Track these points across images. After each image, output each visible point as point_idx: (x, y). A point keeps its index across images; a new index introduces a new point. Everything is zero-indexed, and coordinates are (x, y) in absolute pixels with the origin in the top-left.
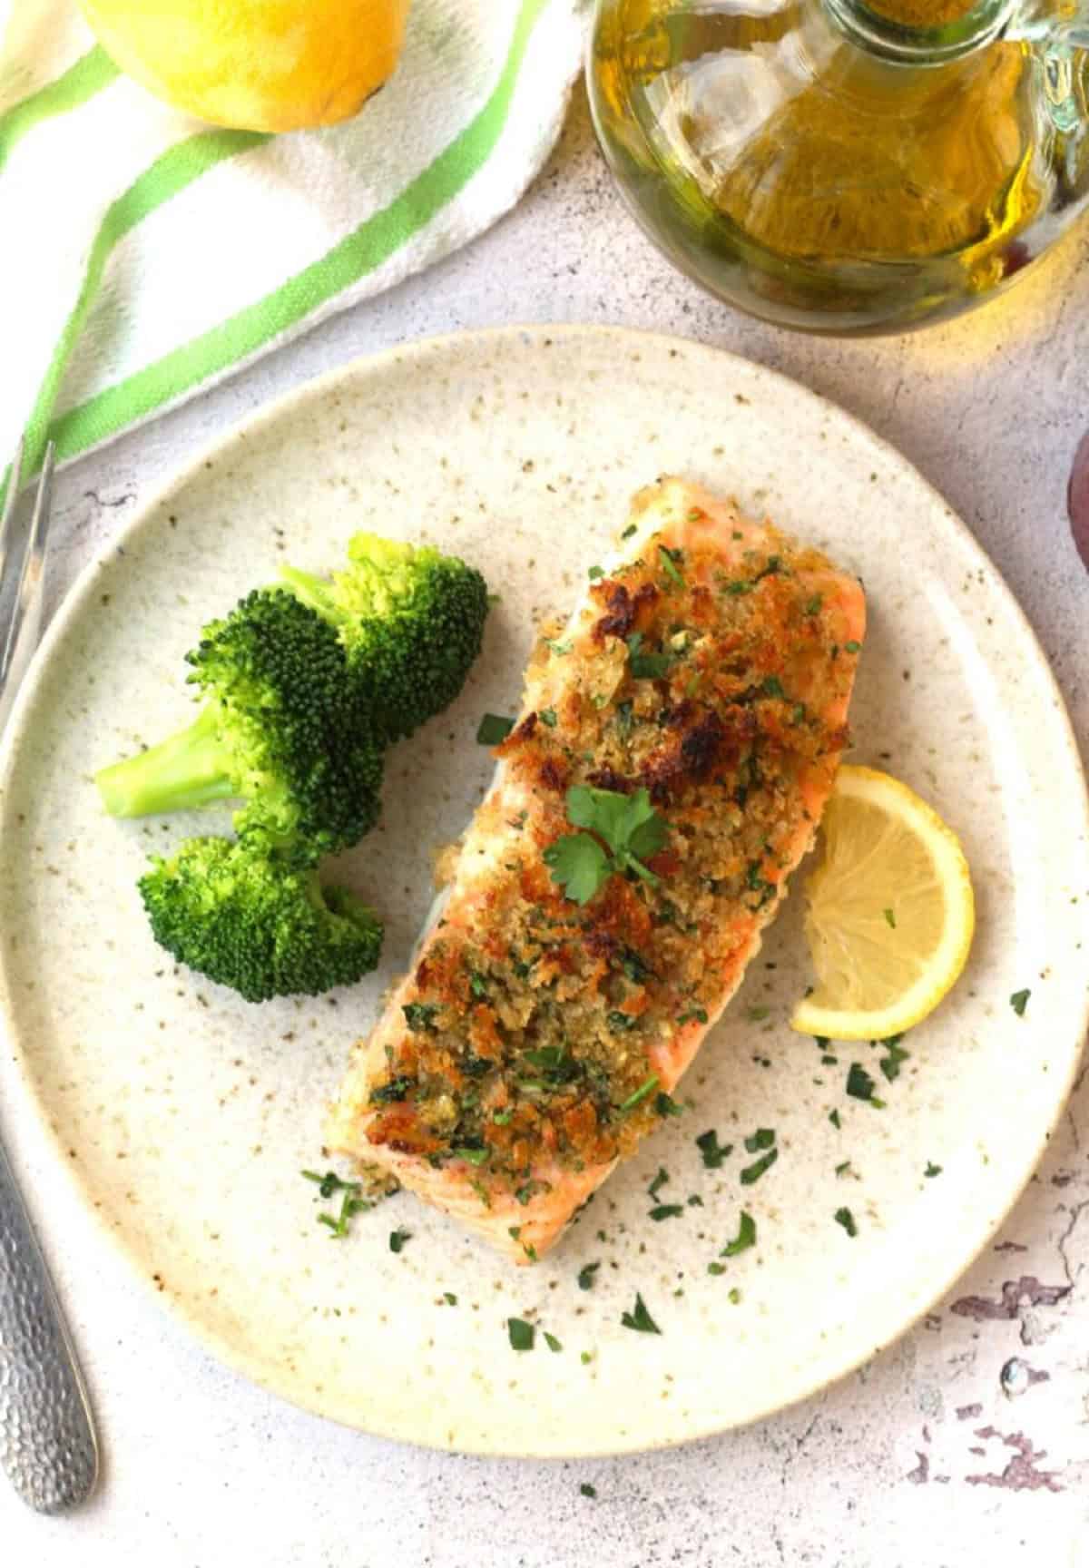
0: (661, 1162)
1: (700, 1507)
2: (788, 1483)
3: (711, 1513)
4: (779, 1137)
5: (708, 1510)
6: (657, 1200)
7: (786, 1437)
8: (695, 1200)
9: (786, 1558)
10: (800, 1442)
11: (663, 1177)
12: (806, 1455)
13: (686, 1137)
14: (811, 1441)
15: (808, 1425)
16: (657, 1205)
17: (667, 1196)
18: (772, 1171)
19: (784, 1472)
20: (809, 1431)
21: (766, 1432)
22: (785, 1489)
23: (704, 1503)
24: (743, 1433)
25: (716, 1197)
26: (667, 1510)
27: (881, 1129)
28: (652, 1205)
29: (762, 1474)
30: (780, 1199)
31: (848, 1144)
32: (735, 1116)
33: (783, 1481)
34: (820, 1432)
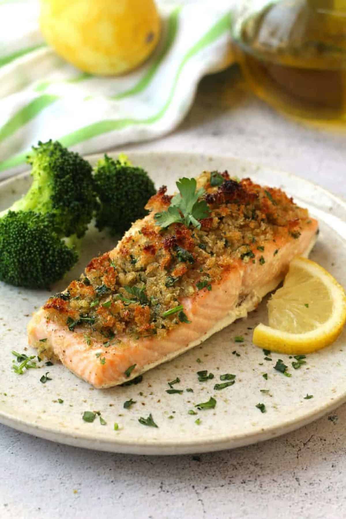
0: (178, 376)
1: (255, 466)
2: (299, 458)
3: (261, 468)
4: (237, 378)
5: (260, 466)
6: (172, 387)
7: (298, 442)
8: (190, 390)
9: (301, 484)
10: (304, 444)
11: (178, 381)
12: (308, 448)
13: (193, 371)
14: (310, 445)
15: (309, 439)
16: (171, 389)
17: (176, 387)
18: (230, 388)
19: (298, 454)
20: (309, 441)
21: (287, 440)
22: (298, 460)
23: (257, 464)
24: (276, 441)
25: (201, 391)
26: (238, 466)
27: (287, 383)
28: (169, 388)
29: (286, 455)
30: (231, 397)
31: (268, 385)
32: (218, 368)
33: (298, 457)
34: (315, 441)
